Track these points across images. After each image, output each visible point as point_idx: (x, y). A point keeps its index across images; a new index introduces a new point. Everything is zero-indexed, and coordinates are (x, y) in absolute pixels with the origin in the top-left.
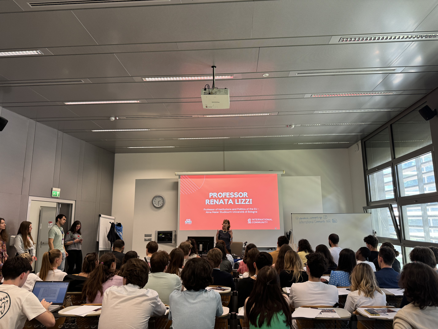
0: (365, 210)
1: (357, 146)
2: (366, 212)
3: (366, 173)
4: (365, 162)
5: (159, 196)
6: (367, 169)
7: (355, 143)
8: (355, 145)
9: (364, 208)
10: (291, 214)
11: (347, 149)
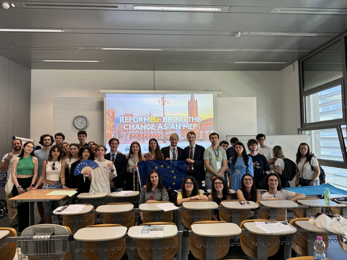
0: (300, 132)
1: (293, 66)
2: (300, 134)
3: (302, 95)
4: (302, 83)
5: (82, 117)
6: (304, 91)
7: (290, 64)
8: (291, 66)
9: (299, 130)
10: (227, 136)
11: (279, 71)
